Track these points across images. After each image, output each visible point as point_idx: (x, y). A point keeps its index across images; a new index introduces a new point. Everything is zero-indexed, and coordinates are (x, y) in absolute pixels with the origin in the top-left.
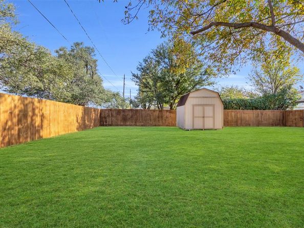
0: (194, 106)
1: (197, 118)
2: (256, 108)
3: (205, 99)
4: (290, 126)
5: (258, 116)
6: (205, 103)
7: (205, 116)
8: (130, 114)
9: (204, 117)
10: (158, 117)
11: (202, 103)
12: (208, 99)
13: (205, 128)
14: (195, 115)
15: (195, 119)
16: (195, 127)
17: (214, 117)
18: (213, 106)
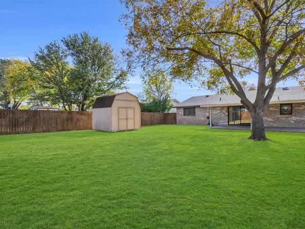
0: (119, 108)
1: (122, 120)
2: (150, 111)
3: (128, 102)
4: (168, 124)
5: (151, 117)
6: (128, 106)
7: (128, 117)
8: (25, 117)
9: (127, 119)
10: (67, 120)
11: (126, 106)
12: (130, 102)
13: (128, 129)
14: (120, 117)
15: (120, 120)
16: (121, 129)
17: (134, 119)
18: (134, 108)
